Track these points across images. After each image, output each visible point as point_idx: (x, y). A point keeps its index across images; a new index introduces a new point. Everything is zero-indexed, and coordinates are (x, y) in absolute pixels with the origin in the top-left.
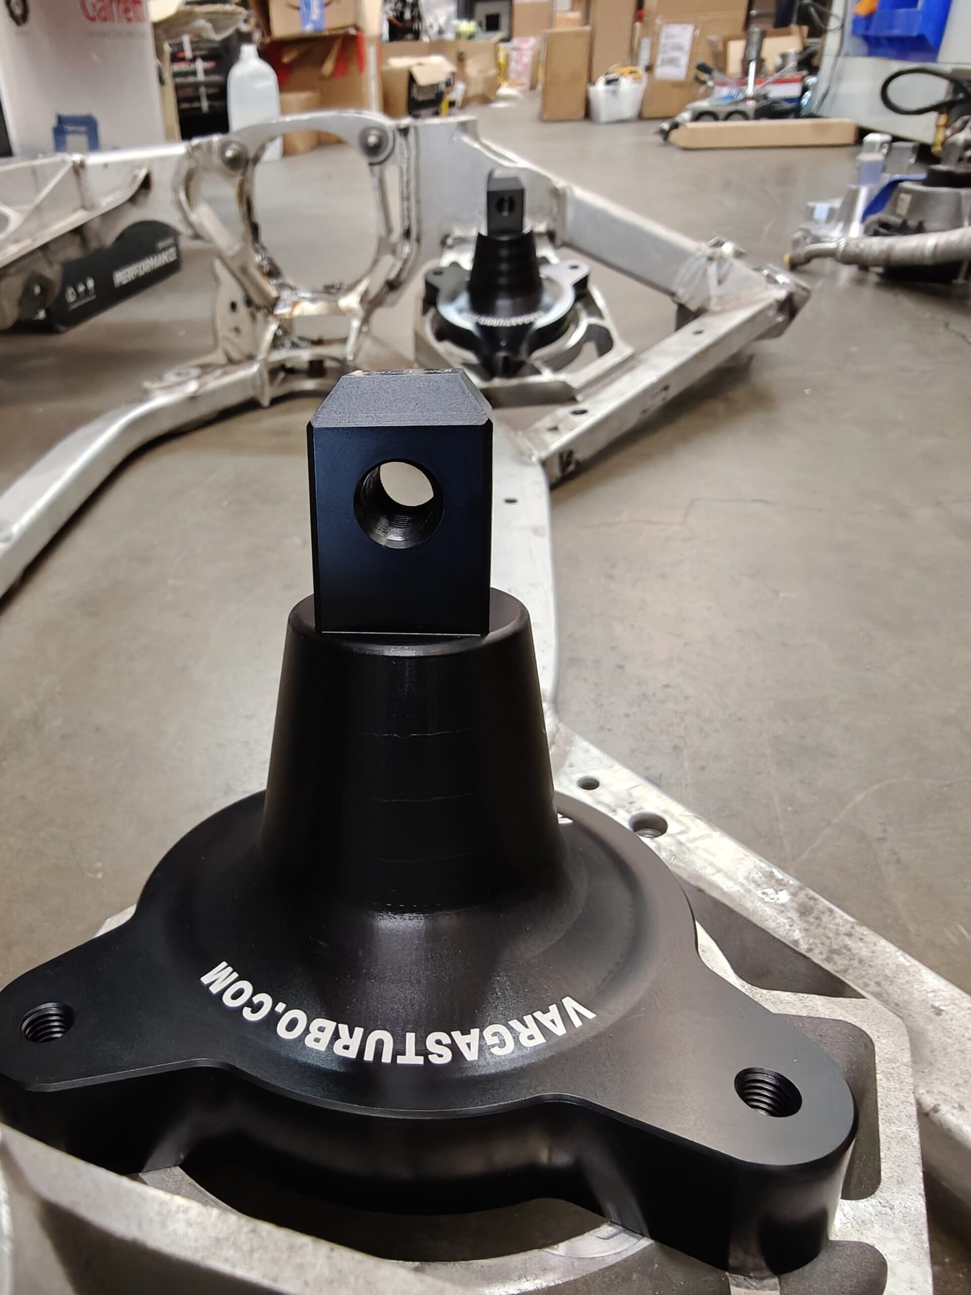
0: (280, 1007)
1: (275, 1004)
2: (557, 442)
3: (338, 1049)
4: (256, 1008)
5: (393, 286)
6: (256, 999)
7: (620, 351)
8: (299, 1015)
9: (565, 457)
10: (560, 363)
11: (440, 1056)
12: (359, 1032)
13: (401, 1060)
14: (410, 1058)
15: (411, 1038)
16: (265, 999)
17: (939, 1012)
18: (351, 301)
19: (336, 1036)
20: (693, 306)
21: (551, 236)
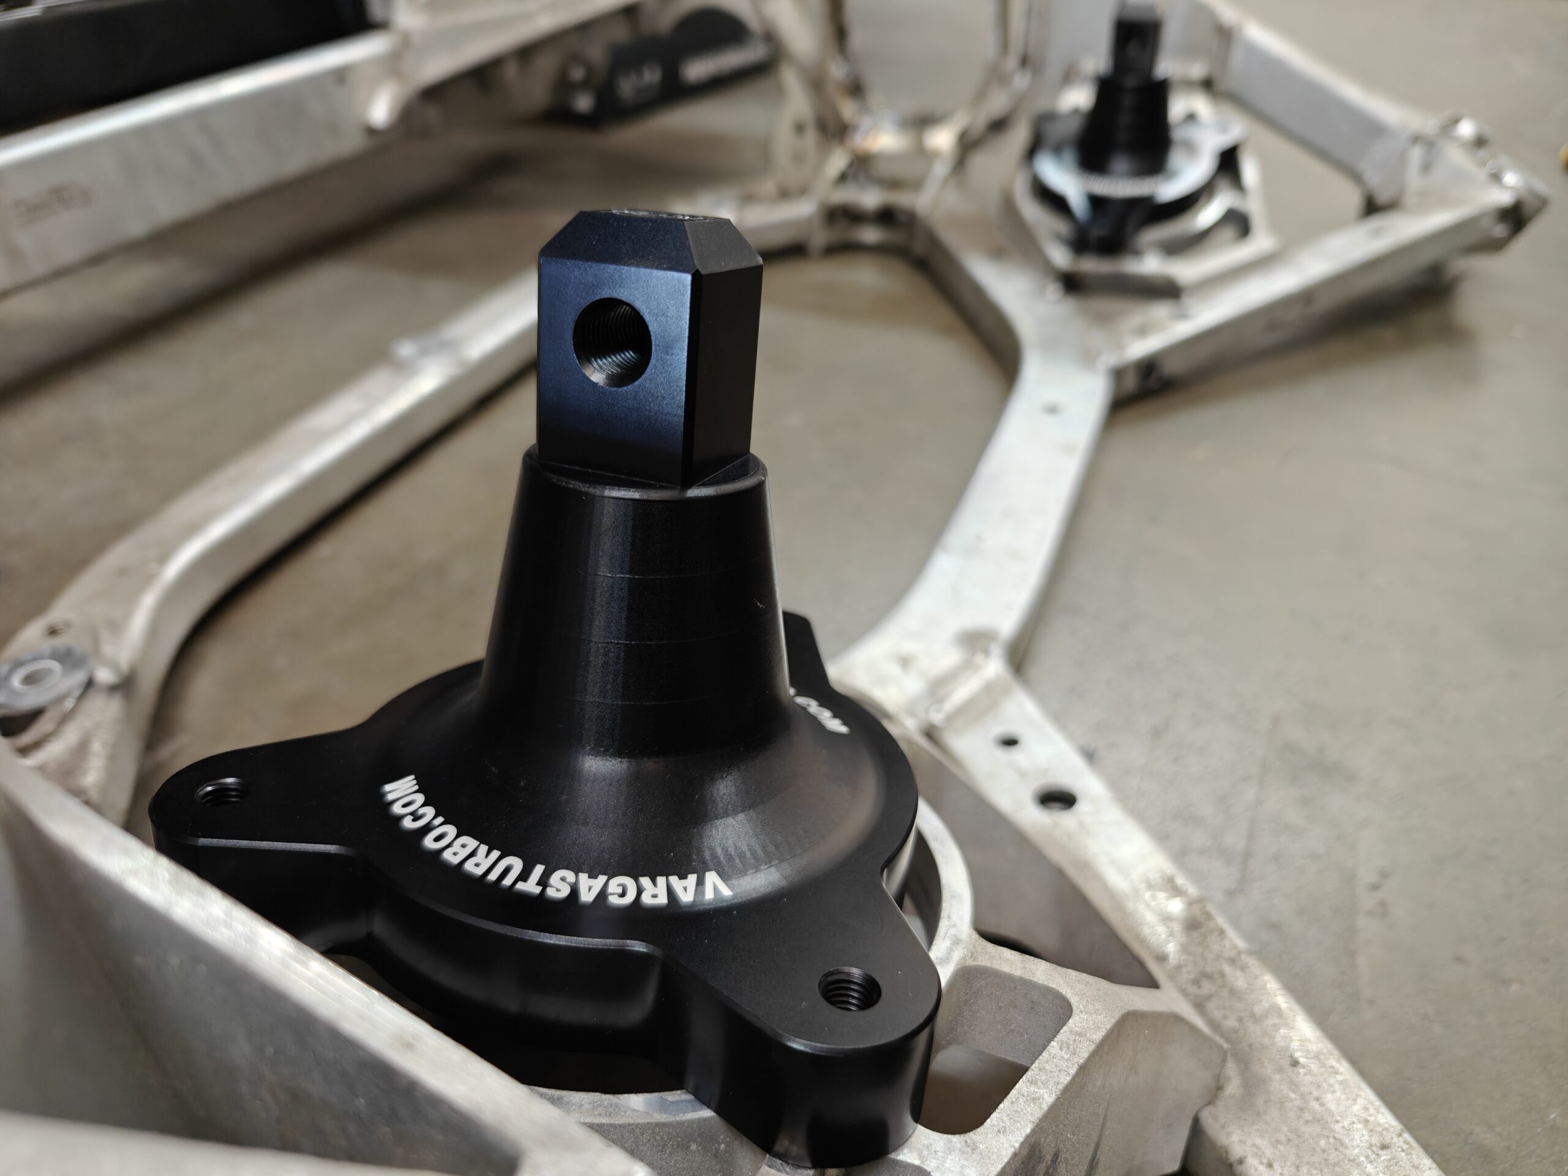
0: (440, 820)
1: (435, 817)
2: (1139, 348)
3: (469, 866)
4: (416, 817)
5: (998, 126)
6: (421, 811)
7: (1261, 242)
8: (451, 830)
9: (1148, 368)
10: (1177, 248)
11: (558, 890)
12: (496, 854)
13: (520, 886)
14: (531, 887)
15: (539, 869)
16: (430, 811)
17: (1295, 1063)
18: (942, 139)
19: (473, 854)
20: (1382, 197)
21: (1208, 85)
